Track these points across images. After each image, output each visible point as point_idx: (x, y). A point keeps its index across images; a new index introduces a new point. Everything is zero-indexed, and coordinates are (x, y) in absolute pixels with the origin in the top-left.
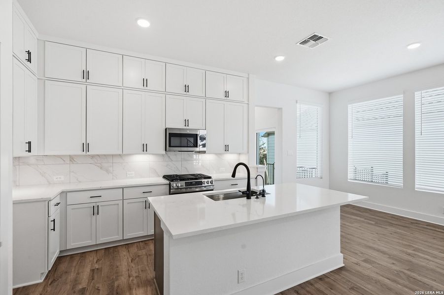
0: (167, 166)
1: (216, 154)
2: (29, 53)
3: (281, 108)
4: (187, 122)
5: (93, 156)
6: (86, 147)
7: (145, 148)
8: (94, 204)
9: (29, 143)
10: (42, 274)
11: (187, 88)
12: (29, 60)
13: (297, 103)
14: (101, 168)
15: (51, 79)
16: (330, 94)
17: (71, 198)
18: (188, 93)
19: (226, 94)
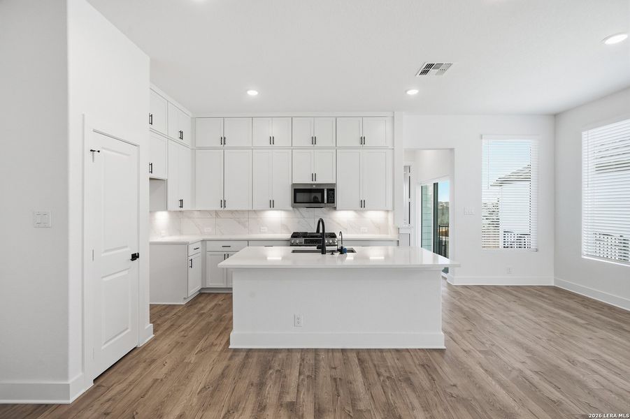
0: (298, 223)
1: (355, 211)
2: (181, 132)
3: (453, 149)
4: (314, 176)
5: (232, 212)
6: (223, 203)
7: (272, 205)
8: (225, 253)
9: (181, 201)
10: (185, 298)
11: (314, 140)
12: (181, 138)
13: (482, 138)
14: (239, 223)
15: (200, 148)
16: (555, 117)
17: (210, 246)
18: (315, 146)
19: (363, 140)
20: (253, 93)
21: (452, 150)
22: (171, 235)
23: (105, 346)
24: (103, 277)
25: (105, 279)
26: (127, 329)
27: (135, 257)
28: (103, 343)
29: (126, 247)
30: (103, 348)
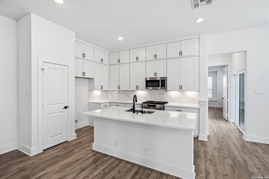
6: (119, 87)
7: (137, 88)
9: (102, 86)
12: (102, 62)
15: (111, 65)
18: (156, 59)
19: (181, 53)
20: (120, 38)
21: (245, 52)
22: (101, 100)
23: (50, 139)
24: (49, 114)
25: (50, 115)
26: (62, 134)
27: (66, 107)
28: (49, 137)
29: (62, 103)
30: (49, 139)
